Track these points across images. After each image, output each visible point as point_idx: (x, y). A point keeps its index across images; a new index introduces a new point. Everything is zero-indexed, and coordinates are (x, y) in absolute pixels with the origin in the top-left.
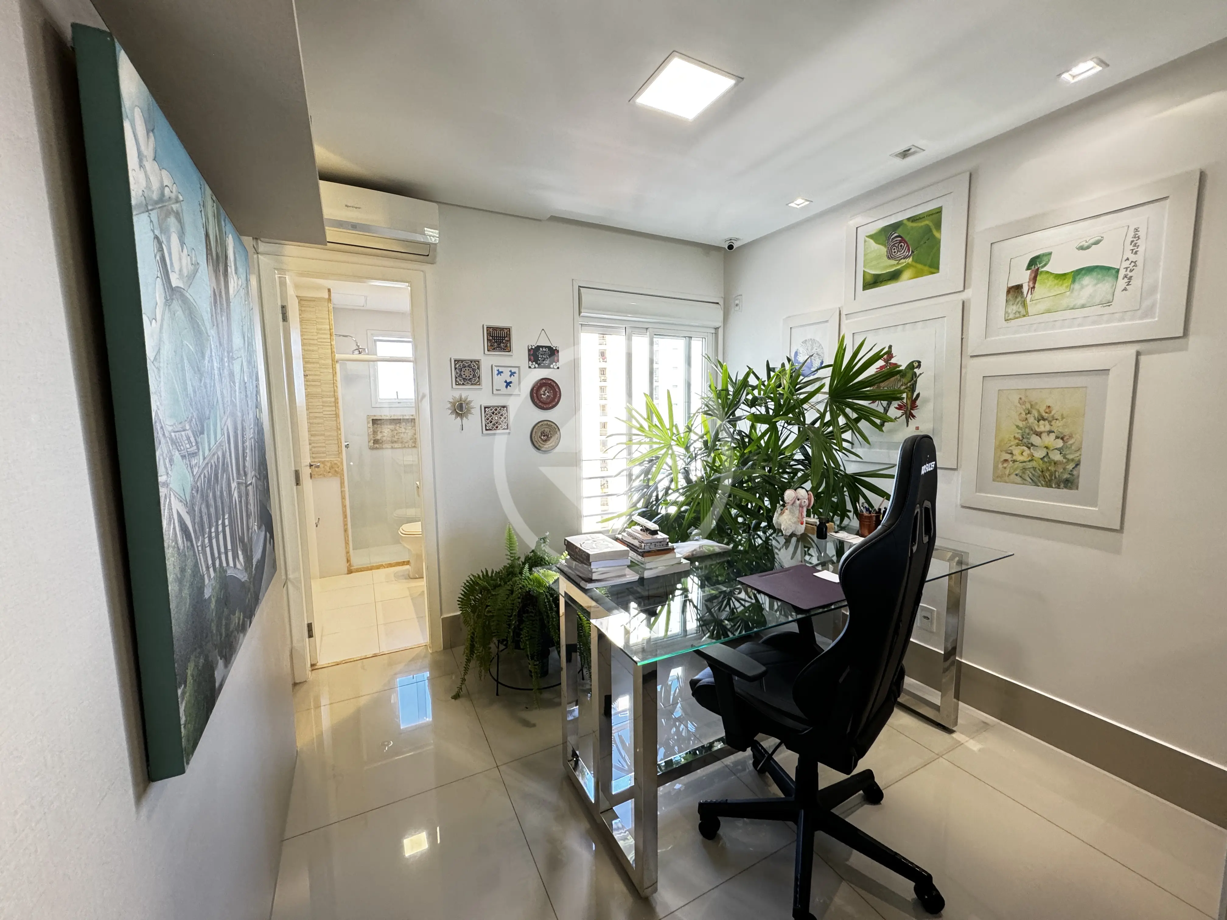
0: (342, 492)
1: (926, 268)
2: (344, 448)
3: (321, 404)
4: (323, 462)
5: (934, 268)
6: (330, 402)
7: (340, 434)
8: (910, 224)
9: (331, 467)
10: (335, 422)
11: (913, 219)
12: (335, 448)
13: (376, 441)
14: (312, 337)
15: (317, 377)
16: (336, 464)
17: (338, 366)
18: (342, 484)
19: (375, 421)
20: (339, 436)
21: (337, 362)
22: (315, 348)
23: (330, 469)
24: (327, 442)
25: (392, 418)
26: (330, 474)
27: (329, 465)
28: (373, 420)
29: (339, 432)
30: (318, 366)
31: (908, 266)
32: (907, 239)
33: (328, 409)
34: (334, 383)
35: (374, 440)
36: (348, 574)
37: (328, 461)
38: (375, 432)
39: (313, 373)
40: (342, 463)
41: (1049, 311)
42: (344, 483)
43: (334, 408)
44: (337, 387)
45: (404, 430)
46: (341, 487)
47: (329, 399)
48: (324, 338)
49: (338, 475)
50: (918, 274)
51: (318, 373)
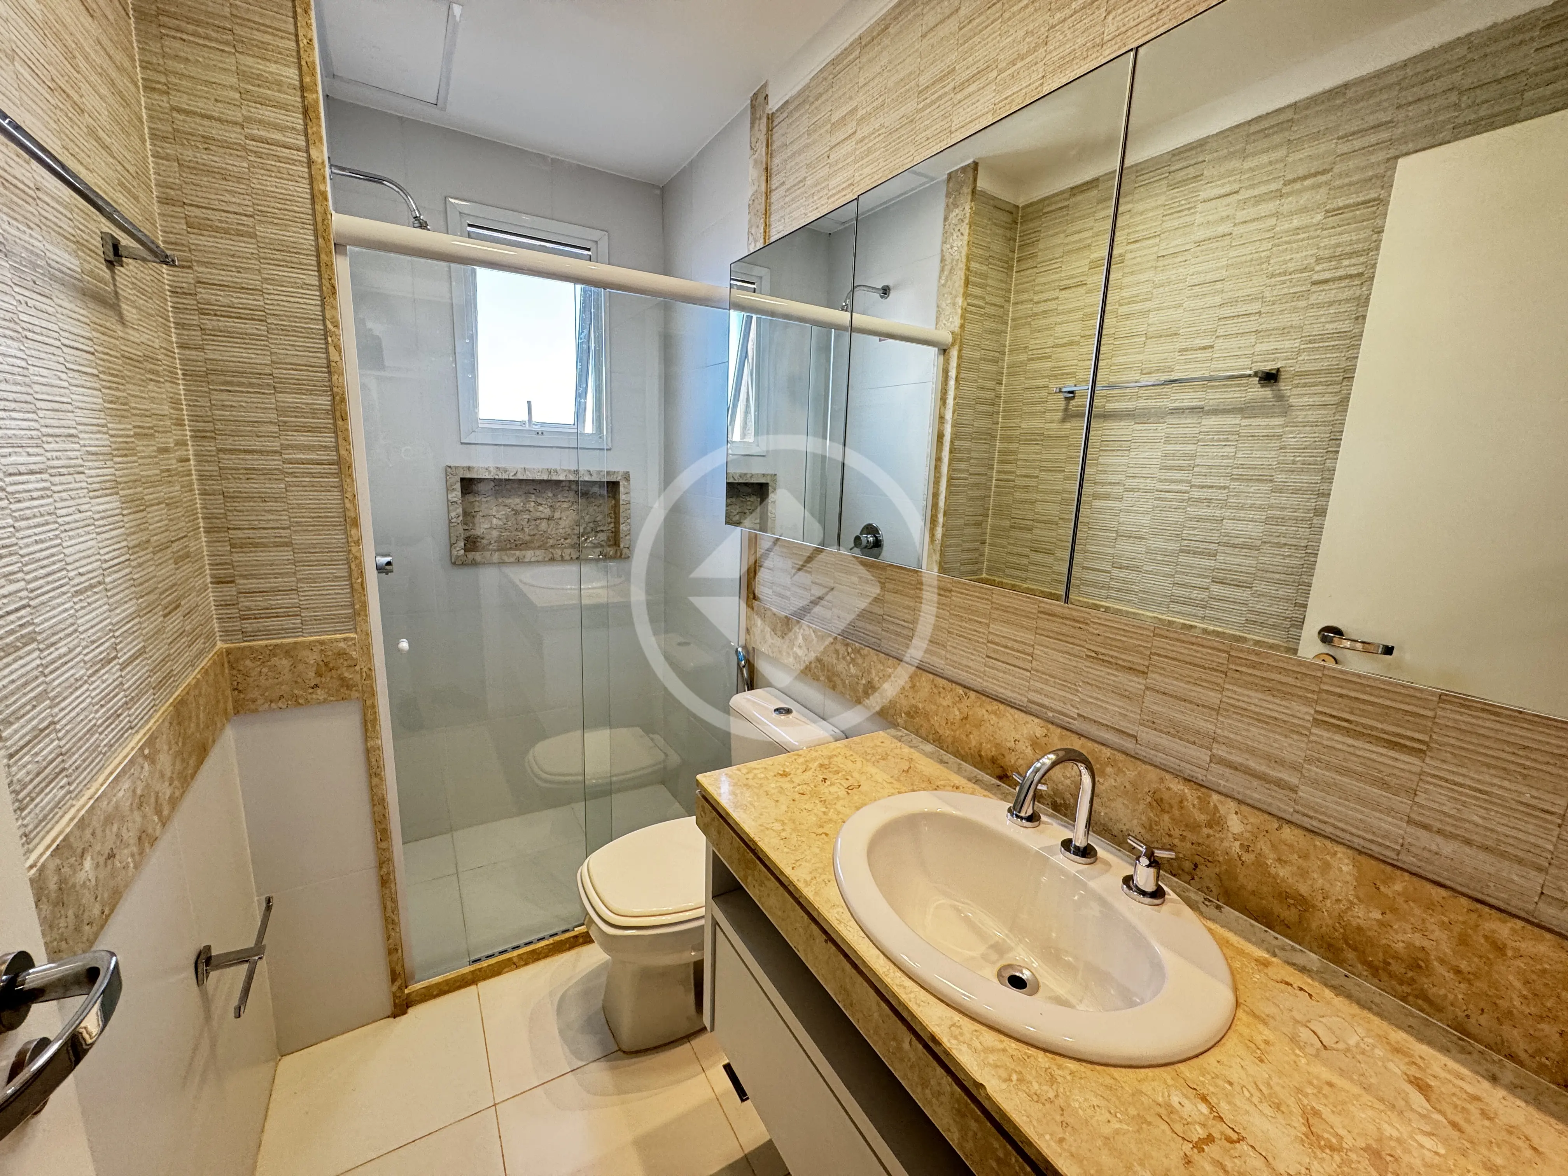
0: (368, 751)
2: (372, 577)
3: (273, 416)
4: (289, 651)
6: (314, 413)
7: (358, 543)
9: (325, 668)
10: (336, 494)
12: (338, 593)
13: (472, 543)
14: (216, 110)
15: (247, 300)
16: (341, 654)
17: (342, 266)
18: (369, 725)
19: (468, 485)
20: (354, 550)
21: (340, 247)
22: (237, 165)
23: (319, 674)
24: (305, 571)
25: (520, 476)
26: (321, 694)
27: (313, 658)
28: (462, 480)
29: (354, 532)
30: (252, 248)
33: (303, 439)
34: (326, 333)
35: (467, 539)
36: (395, 1016)
37: (310, 646)
38: (468, 516)
39: (225, 277)
40: (366, 650)
42: (375, 721)
43: (328, 439)
44: (337, 348)
45: (547, 512)
46: (366, 739)
47: (308, 399)
48: (277, 127)
49: (355, 695)
51: (252, 279)
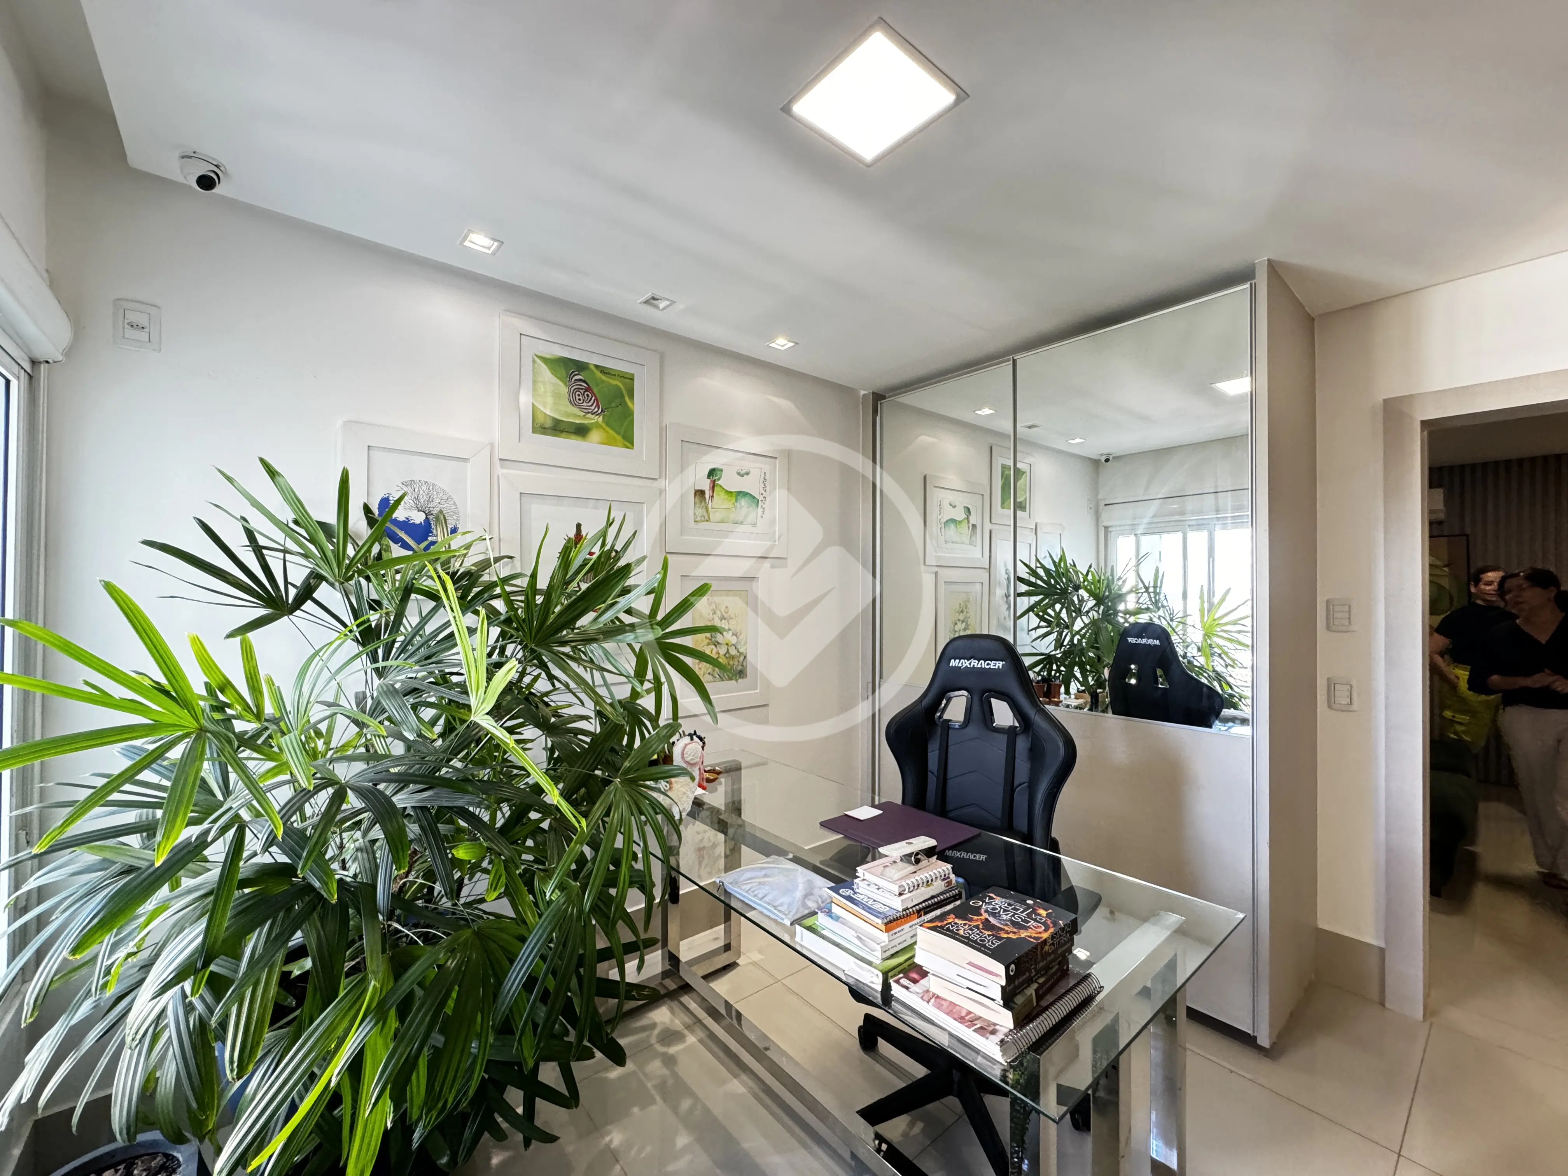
1: (619, 438)
5: (628, 441)
8: (598, 374)
11: (603, 370)
31: (597, 426)
32: (595, 391)
41: (722, 521)
50: (608, 442)
